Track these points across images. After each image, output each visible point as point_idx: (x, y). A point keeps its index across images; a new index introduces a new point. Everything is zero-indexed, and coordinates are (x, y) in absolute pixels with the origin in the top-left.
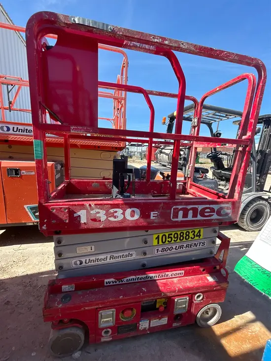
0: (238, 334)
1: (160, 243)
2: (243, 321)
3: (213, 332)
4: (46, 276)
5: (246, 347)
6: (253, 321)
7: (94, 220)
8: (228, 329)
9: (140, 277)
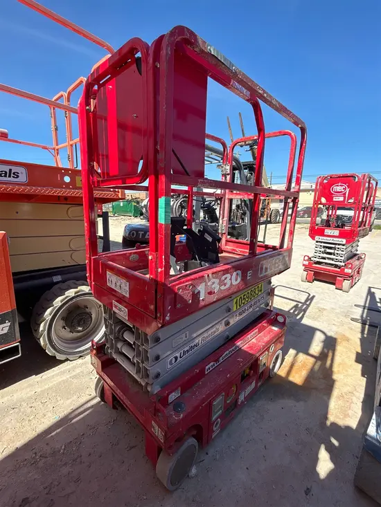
0: (295, 368)
1: (238, 307)
2: (292, 358)
3: (280, 376)
4: (58, 431)
5: (304, 373)
6: (297, 354)
7: (210, 293)
8: (287, 369)
9: (231, 349)
